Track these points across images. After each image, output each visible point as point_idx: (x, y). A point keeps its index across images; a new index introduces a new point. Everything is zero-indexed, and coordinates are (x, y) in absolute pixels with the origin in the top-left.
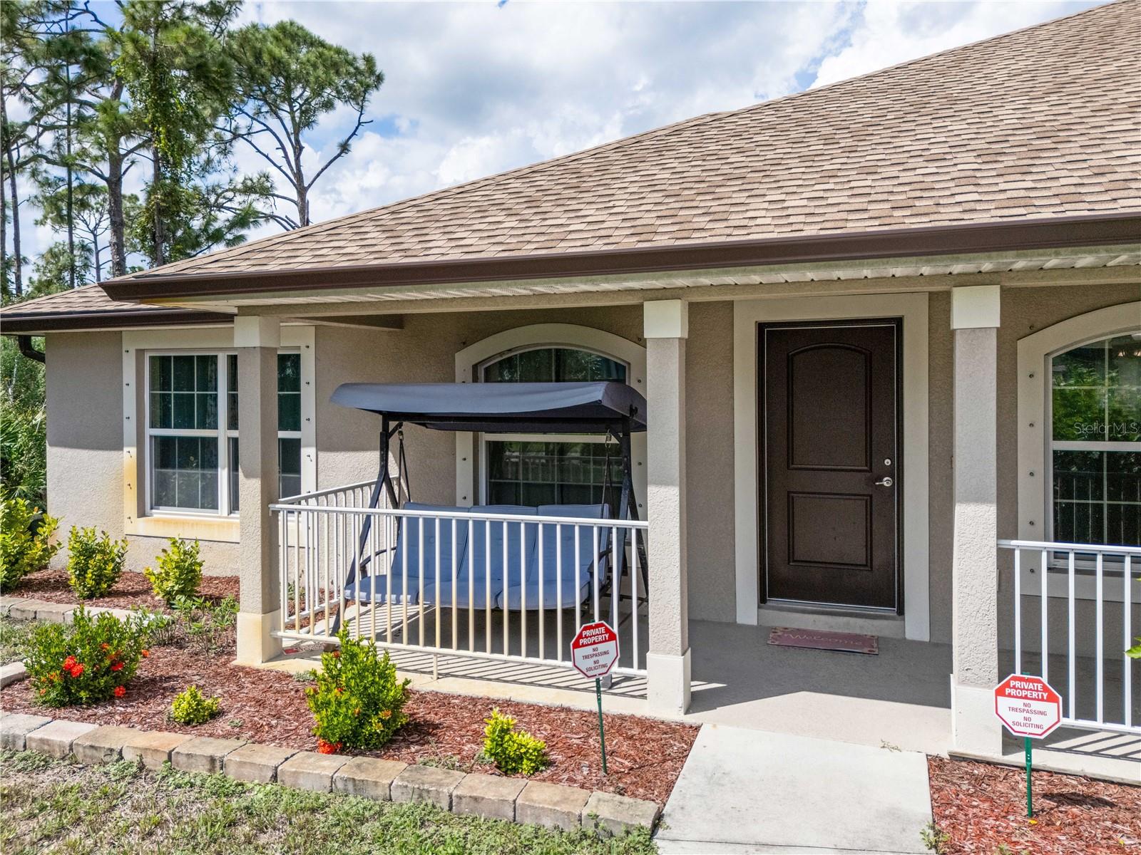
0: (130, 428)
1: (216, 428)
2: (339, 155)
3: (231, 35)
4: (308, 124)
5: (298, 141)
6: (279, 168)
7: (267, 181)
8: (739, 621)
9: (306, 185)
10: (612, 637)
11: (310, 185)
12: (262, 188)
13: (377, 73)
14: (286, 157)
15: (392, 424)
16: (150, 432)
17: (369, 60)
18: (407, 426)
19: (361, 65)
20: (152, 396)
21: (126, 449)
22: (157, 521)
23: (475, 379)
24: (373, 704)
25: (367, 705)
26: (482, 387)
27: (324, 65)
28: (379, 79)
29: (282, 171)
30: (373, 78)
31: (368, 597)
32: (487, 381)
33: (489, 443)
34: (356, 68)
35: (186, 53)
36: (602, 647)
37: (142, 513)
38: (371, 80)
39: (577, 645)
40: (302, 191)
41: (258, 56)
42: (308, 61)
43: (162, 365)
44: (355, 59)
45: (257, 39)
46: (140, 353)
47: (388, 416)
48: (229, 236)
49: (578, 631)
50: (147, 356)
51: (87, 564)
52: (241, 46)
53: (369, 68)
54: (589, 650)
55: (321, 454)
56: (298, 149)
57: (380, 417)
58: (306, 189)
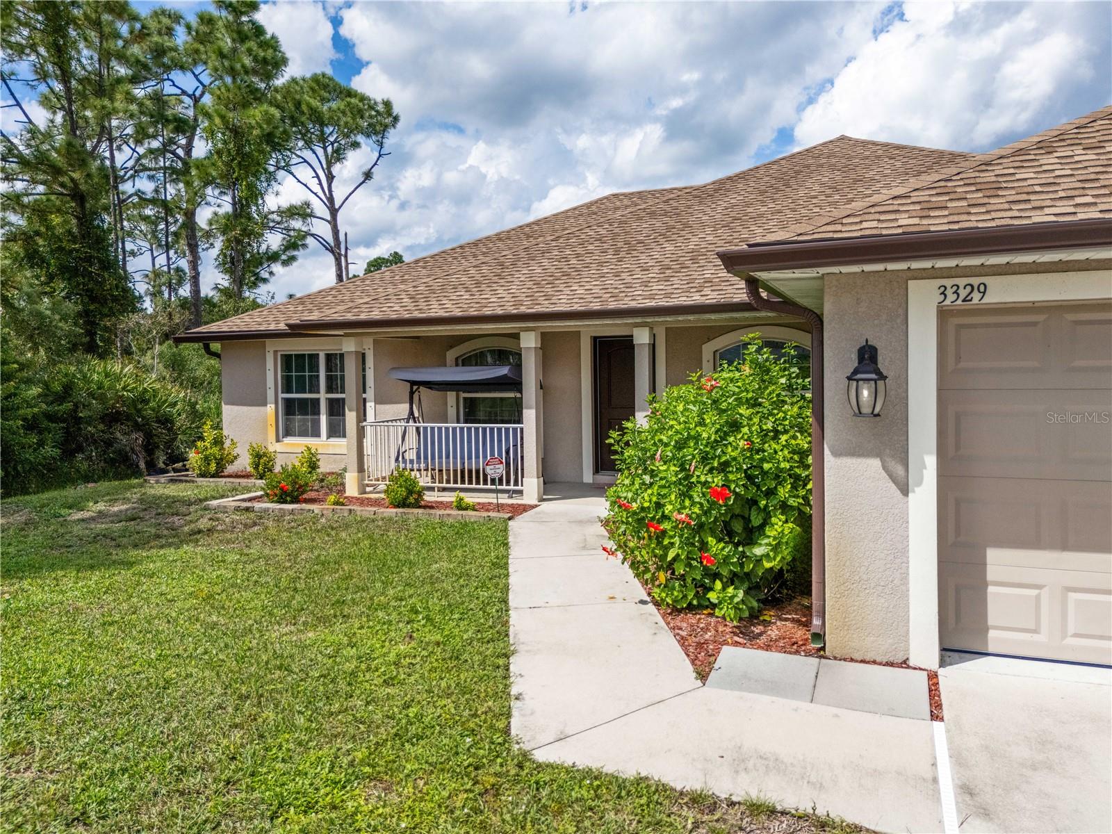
0: (270, 394)
1: (319, 393)
2: (363, 182)
3: (276, 90)
4: (339, 160)
5: (330, 173)
6: (315, 194)
7: (308, 208)
8: (584, 481)
9: (337, 207)
10: (502, 463)
11: (340, 207)
12: (302, 212)
13: (394, 115)
14: (320, 184)
15: (415, 388)
16: (281, 396)
17: (387, 104)
18: (422, 388)
19: (380, 108)
20: (282, 376)
21: (268, 406)
22: (287, 444)
23: (457, 365)
24: (410, 492)
25: (408, 494)
26: (460, 368)
27: (352, 113)
28: (396, 119)
29: (318, 196)
30: (391, 119)
31: (406, 466)
32: (463, 365)
33: (465, 399)
34: (377, 111)
35: (261, 127)
36: (497, 466)
37: (278, 441)
38: (388, 120)
39: (487, 465)
40: (334, 212)
41: (298, 104)
42: (339, 109)
43: (287, 359)
44: (376, 103)
45: (296, 91)
46: (276, 352)
47: (413, 383)
48: (284, 257)
49: (489, 458)
50: (279, 354)
51: (259, 462)
52: (284, 97)
53: (387, 111)
54: (492, 467)
55: (377, 406)
56: (330, 178)
57: (409, 384)
58: (337, 210)
